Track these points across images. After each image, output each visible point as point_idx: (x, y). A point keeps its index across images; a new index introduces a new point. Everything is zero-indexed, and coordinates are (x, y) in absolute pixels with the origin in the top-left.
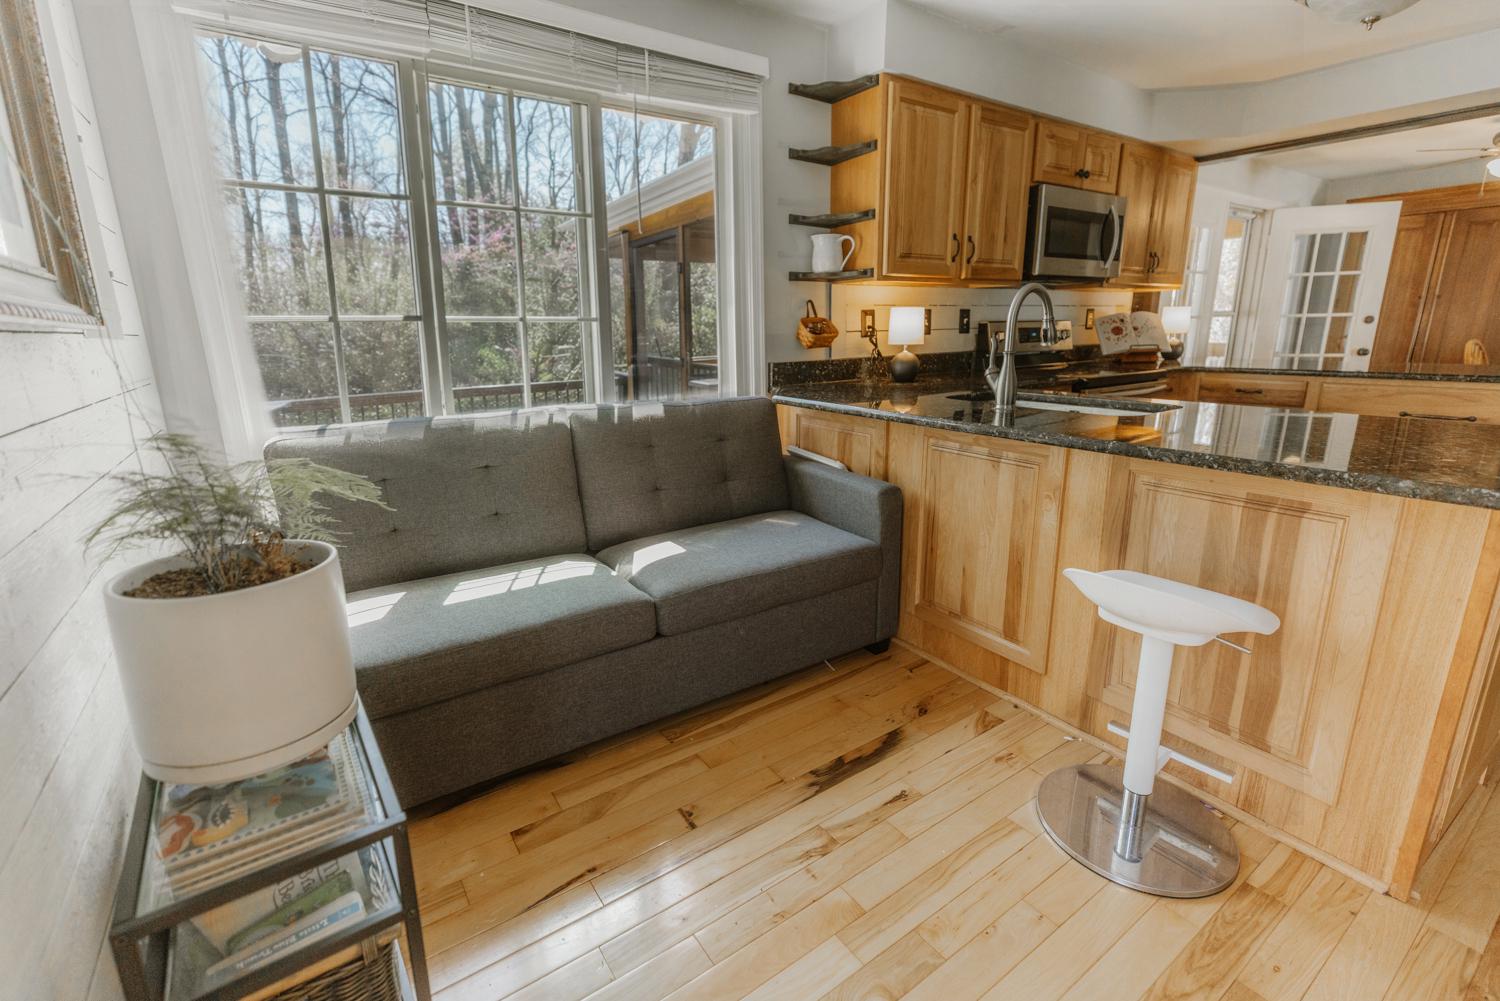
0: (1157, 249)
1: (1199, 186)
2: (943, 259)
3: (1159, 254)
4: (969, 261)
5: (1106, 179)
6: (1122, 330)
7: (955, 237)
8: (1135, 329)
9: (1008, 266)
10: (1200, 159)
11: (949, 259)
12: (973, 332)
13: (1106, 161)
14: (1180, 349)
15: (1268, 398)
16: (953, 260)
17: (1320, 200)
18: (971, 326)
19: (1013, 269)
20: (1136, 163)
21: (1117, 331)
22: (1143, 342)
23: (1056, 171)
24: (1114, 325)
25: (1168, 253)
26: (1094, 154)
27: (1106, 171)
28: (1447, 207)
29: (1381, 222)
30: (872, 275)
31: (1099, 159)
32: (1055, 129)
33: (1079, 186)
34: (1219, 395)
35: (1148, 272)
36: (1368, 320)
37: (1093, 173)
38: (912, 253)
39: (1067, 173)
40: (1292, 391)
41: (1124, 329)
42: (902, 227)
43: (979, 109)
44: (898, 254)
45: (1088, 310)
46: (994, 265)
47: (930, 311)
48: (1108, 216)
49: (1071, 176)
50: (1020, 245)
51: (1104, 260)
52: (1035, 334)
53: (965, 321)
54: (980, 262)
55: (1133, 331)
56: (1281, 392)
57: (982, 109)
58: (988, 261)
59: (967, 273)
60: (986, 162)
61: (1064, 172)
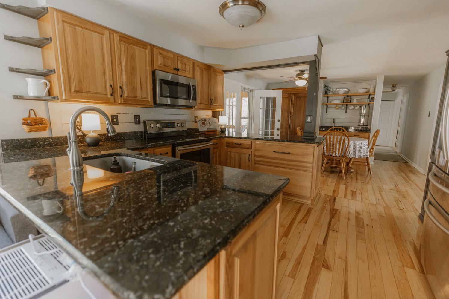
0: (213, 98)
1: (225, 79)
2: (106, 95)
3: (213, 99)
4: (121, 96)
5: (188, 73)
6: (205, 123)
7: (111, 86)
8: (209, 123)
9: (146, 100)
10: (225, 71)
11: (109, 96)
12: (142, 124)
13: (187, 66)
14: (225, 129)
15: (243, 146)
16: (112, 95)
18: (141, 121)
19: (148, 101)
20: (200, 69)
21: (204, 124)
22: (212, 127)
23: (164, 66)
24: (203, 122)
25: (217, 99)
26: (182, 63)
27: (188, 70)
28: (292, 93)
29: (278, 95)
30: (58, 99)
31: (184, 65)
32: (161, 52)
33: (176, 74)
34: (231, 145)
35: (210, 105)
36: (279, 121)
37: (182, 70)
38: (83, 90)
39: (170, 68)
40: (248, 144)
41: (206, 123)
42: (73, 79)
43: (118, 36)
44: (73, 90)
45: (195, 116)
46: (137, 99)
47: (117, 115)
48: (189, 85)
49: (172, 70)
50: (150, 92)
51: (190, 100)
52: (170, 125)
53: (137, 119)
54: (129, 97)
55: (208, 124)
56: (246, 144)
57: (120, 36)
58: (133, 97)
59: (121, 101)
60: (126, 57)
61: (169, 68)
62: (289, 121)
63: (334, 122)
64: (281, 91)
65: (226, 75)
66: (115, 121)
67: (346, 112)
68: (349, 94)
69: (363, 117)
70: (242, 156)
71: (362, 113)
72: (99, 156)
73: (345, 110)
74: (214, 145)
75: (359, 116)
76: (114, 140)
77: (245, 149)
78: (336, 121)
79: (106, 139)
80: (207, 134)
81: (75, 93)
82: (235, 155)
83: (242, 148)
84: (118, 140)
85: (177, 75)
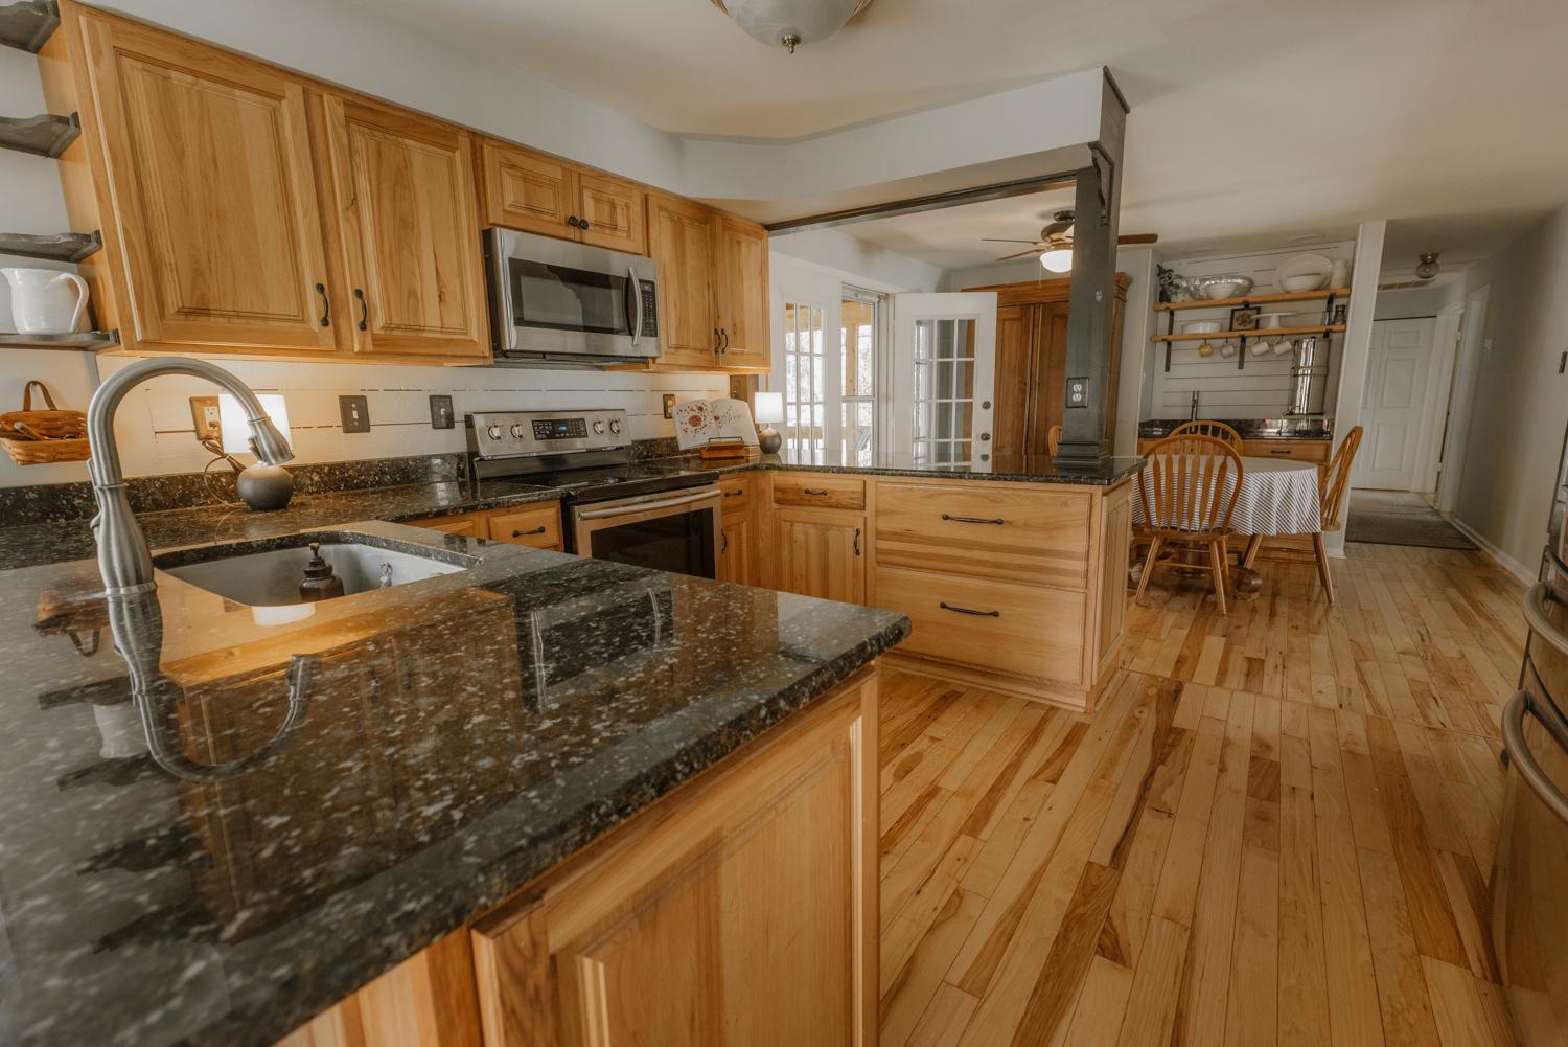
0: (726, 324)
1: (772, 255)
2: (303, 321)
3: (729, 331)
4: (363, 327)
5: (625, 235)
6: (700, 419)
7: (320, 288)
8: (716, 418)
9: (462, 337)
10: (771, 227)
11: (315, 324)
12: (460, 427)
13: (619, 211)
14: (777, 441)
15: (834, 500)
16: (325, 323)
17: (945, 285)
18: (453, 418)
20: (672, 220)
21: (695, 421)
22: (726, 434)
23: (525, 212)
24: (692, 414)
25: (743, 330)
26: (596, 200)
27: (622, 222)
28: (1035, 300)
29: (982, 308)
30: (118, 341)
31: (606, 208)
32: (516, 158)
33: (578, 239)
34: (791, 496)
35: (716, 352)
36: (986, 405)
37: (599, 225)
38: (211, 307)
39: (553, 219)
40: (853, 492)
41: (703, 418)
42: (171, 264)
43: (339, 104)
44: (171, 308)
45: (664, 396)
46: (426, 335)
47: (363, 398)
48: (629, 280)
49: (560, 224)
50: (478, 309)
51: (631, 334)
52: (564, 428)
53: (442, 412)
54: (393, 329)
55: (713, 421)
56: (843, 492)
57: (347, 104)
58: (409, 328)
59: (363, 344)
60: (374, 183)
61: (546, 217)
62: (1024, 405)
63: (1195, 404)
64: (993, 296)
65: (775, 241)
66: (355, 420)
67: (1241, 367)
68: (1251, 297)
69: (1304, 383)
70: (832, 535)
71: (1299, 368)
72: (259, 546)
73: (1237, 359)
74: (730, 497)
75: (1288, 377)
76: (358, 487)
77: (839, 511)
78: (1203, 400)
79: (325, 483)
80: (710, 459)
81: (183, 317)
82: (806, 533)
83: (831, 507)
84: (372, 486)
85: (582, 243)
